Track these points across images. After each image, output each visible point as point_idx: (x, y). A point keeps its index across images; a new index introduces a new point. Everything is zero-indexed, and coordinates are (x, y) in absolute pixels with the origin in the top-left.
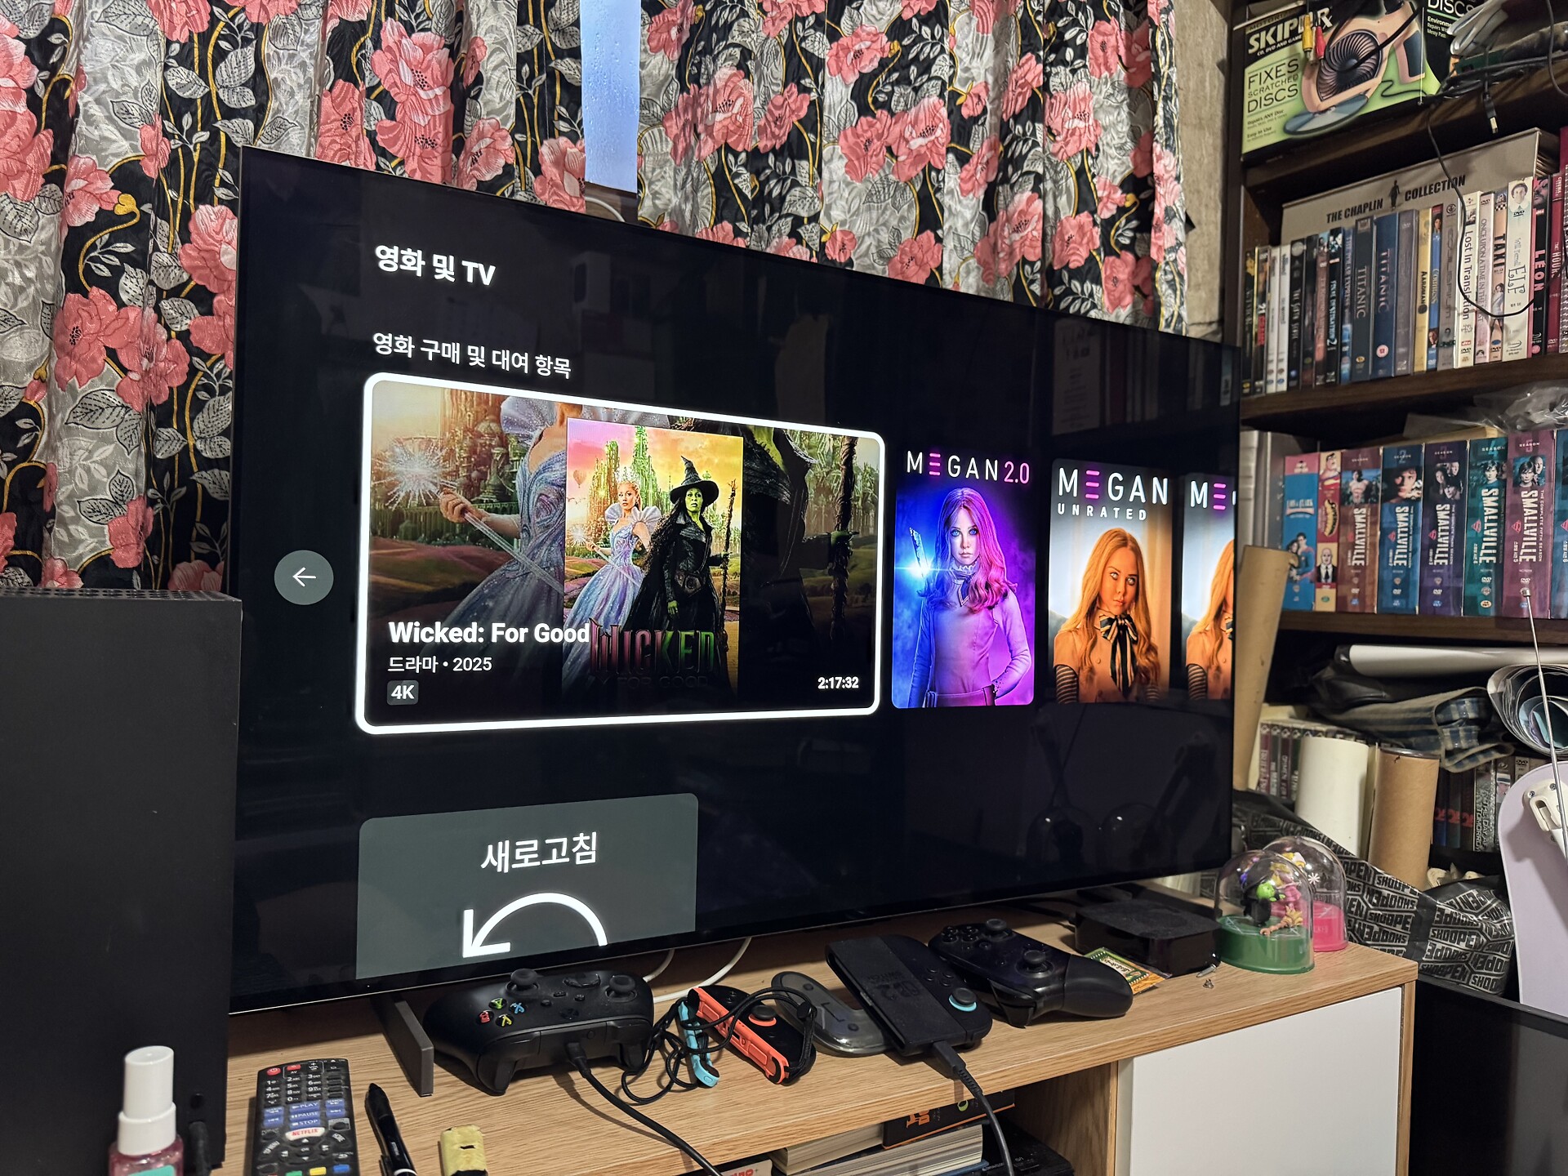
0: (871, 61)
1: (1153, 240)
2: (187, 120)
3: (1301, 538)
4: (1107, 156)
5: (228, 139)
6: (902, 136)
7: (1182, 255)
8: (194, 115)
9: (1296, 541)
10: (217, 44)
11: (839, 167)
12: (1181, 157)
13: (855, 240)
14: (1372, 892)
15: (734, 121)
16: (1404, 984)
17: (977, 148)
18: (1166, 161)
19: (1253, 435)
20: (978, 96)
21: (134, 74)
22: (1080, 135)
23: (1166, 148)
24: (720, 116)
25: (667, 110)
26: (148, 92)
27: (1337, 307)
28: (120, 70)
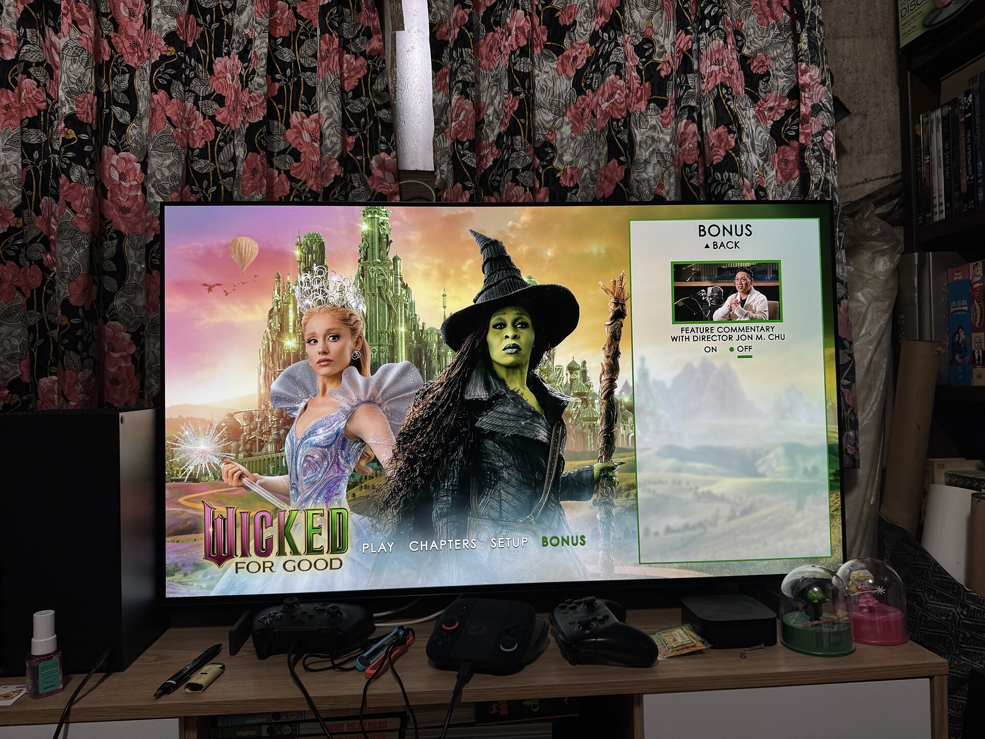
0: (583, 60)
1: (801, 130)
2: (206, 182)
3: (961, 330)
4: (776, 77)
5: (225, 187)
6: (598, 103)
7: (830, 136)
8: (208, 180)
9: (958, 333)
10: (218, 144)
11: (567, 130)
12: (826, 67)
13: (580, 172)
14: (964, 606)
15: (460, 124)
16: (933, 676)
17: (671, 95)
18: (812, 73)
19: (914, 255)
20: (669, 62)
21: (167, 171)
22: (716, 75)
23: (811, 64)
24: (453, 124)
25: (446, 123)
26: (174, 176)
27: (972, 150)
28: (161, 170)
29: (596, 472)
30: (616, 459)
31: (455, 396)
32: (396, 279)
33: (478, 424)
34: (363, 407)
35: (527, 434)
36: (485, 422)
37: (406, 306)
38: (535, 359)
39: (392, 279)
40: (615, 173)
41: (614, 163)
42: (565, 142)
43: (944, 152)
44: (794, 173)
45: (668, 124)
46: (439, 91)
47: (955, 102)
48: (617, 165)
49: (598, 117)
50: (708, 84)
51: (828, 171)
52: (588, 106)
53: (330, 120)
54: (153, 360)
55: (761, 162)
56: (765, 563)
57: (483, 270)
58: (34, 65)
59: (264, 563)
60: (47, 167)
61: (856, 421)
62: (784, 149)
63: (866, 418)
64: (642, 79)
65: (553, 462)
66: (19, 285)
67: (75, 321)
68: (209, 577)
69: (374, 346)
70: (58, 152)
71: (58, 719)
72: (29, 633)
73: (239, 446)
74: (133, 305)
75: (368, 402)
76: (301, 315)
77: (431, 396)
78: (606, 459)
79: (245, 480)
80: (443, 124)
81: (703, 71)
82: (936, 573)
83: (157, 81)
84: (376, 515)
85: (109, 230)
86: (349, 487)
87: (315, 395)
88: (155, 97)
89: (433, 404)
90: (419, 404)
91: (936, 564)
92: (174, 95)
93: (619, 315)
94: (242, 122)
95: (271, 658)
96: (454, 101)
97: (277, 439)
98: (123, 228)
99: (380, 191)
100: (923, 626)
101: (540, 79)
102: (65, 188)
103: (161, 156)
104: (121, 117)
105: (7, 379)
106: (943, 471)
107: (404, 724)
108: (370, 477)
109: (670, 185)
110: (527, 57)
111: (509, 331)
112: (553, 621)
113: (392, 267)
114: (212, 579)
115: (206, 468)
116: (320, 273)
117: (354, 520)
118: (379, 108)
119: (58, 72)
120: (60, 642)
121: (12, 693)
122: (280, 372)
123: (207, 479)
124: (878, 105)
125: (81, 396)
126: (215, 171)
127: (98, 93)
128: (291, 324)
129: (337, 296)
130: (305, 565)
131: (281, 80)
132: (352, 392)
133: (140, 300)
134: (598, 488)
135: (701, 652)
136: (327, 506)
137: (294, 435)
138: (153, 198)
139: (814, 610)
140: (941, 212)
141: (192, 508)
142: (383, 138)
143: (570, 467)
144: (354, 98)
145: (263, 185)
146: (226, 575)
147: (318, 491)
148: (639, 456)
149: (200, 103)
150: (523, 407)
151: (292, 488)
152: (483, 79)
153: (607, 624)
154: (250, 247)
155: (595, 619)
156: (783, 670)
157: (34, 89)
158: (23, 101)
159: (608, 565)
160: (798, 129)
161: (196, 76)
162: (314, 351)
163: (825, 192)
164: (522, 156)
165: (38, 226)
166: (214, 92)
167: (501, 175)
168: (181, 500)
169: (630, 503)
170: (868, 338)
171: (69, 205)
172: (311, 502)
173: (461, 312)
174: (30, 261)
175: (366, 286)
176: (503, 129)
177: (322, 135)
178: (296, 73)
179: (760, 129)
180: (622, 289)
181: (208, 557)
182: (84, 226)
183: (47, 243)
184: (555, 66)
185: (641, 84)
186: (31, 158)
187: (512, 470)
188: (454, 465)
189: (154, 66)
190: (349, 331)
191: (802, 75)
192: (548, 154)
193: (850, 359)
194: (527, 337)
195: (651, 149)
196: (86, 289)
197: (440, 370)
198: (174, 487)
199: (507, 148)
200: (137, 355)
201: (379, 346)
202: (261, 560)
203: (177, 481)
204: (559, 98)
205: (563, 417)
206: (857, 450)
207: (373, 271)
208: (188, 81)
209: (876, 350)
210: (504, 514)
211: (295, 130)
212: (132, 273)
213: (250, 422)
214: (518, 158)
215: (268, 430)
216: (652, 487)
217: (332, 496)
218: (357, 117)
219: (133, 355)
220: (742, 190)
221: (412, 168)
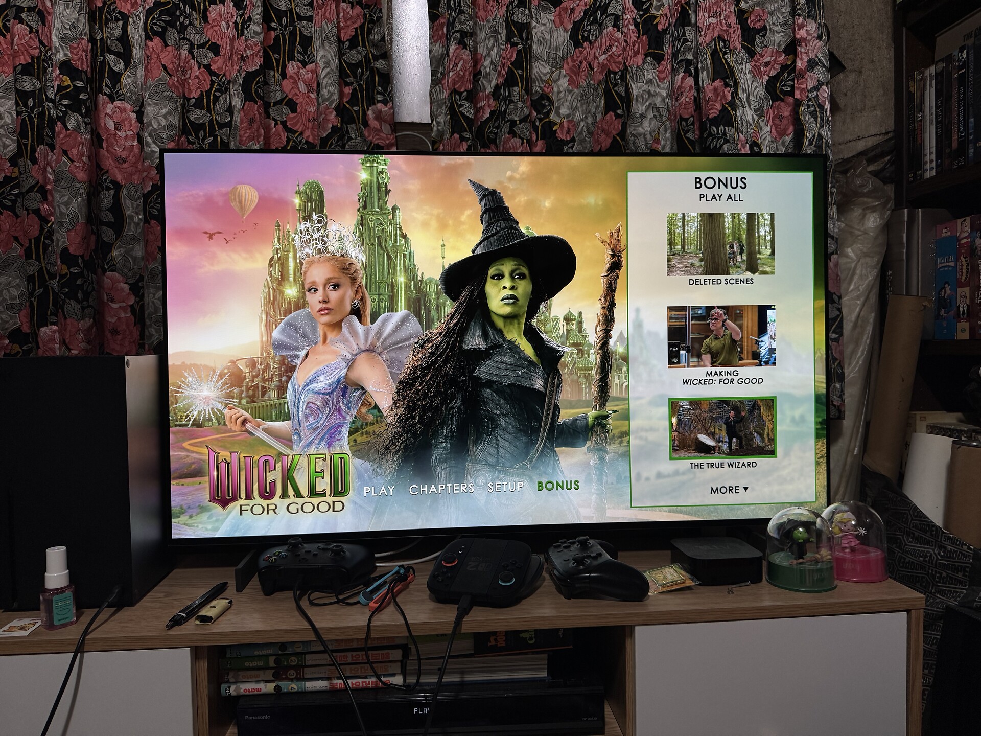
0: (580, 12)
1: (796, 86)
2: (202, 133)
3: (947, 285)
4: (773, 32)
5: (221, 138)
6: (595, 56)
7: (825, 92)
8: (205, 131)
9: (944, 288)
10: (214, 94)
11: (564, 83)
12: (823, 21)
13: (576, 125)
14: (941, 547)
15: (458, 74)
16: (910, 610)
17: (667, 49)
18: (809, 28)
19: (904, 213)
20: (666, 15)
21: (163, 120)
22: (714, 28)
23: (809, 18)
24: (451, 74)
25: (443, 74)
26: (170, 126)
27: (964, 106)
28: (157, 119)
29: (590, 420)
30: (610, 407)
31: (454, 346)
32: (395, 229)
33: (476, 373)
34: (363, 355)
35: (524, 383)
36: (483, 371)
37: (405, 256)
38: (532, 310)
39: (391, 228)
40: (612, 126)
41: (611, 116)
42: (562, 95)
43: (937, 108)
44: (788, 129)
45: (664, 79)
46: (436, 42)
47: (949, 59)
48: (614, 118)
49: (595, 70)
50: (705, 37)
51: (822, 126)
52: (585, 58)
53: (328, 70)
54: (153, 311)
55: (756, 118)
56: (752, 507)
57: (482, 220)
58: (25, 10)
59: (268, 505)
60: (41, 115)
61: (843, 373)
62: (779, 104)
63: (852, 371)
64: (639, 33)
65: (548, 410)
66: (17, 235)
67: (75, 270)
68: (214, 519)
69: (373, 295)
70: (53, 101)
71: (74, 648)
72: (41, 567)
73: (241, 392)
74: (132, 257)
75: (368, 350)
76: (302, 263)
77: (430, 345)
78: (600, 407)
79: (248, 426)
80: (439, 75)
81: (700, 24)
82: (916, 516)
83: (152, 28)
84: (377, 460)
85: (106, 180)
86: (351, 433)
87: (316, 343)
88: (150, 44)
89: (432, 354)
90: (418, 353)
91: (916, 508)
92: (169, 42)
93: (615, 266)
94: (238, 71)
95: (277, 595)
96: (451, 50)
97: (279, 386)
98: (119, 178)
99: (376, 142)
100: (901, 567)
101: (538, 31)
102: (62, 136)
103: (156, 104)
104: (115, 65)
105: (7, 329)
106: (925, 424)
107: (406, 655)
108: (371, 423)
109: (666, 140)
110: (525, 7)
111: (507, 282)
112: (548, 560)
113: (391, 217)
114: (217, 520)
115: (209, 413)
116: (320, 222)
117: (355, 465)
118: (376, 58)
119: (49, 18)
120: (72, 577)
121: (27, 625)
122: (281, 320)
123: (211, 424)
124: (872, 62)
125: (82, 345)
126: (211, 121)
127: (92, 40)
128: (291, 272)
129: (337, 245)
130: (308, 508)
131: (276, 29)
132: (352, 341)
133: (139, 251)
134: (592, 435)
135: (689, 588)
136: (329, 451)
137: (296, 382)
138: (150, 147)
139: (800, 550)
140: (932, 169)
141: (197, 453)
142: (380, 88)
143: (566, 415)
144: (351, 47)
145: (261, 135)
146: (231, 516)
147: (320, 437)
148: (633, 405)
149: (195, 51)
150: (520, 357)
151: (295, 434)
152: (480, 30)
153: (600, 560)
154: (250, 195)
155: (589, 557)
156: (767, 603)
157: (27, 35)
158: (16, 47)
159: (601, 510)
160: (794, 85)
161: (191, 24)
162: (314, 300)
163: (819, 147)
164: (519, 108)
165: (35, 174)
166: (209, 40)
167: (497, 128)
168: (185, 445)
169: (622, 449)
170: (855, 294)
171: (65, 153)
172: (314, 447)
173: (459, 262)
174: (27, 210)
175: (366, 235)
176: (501, 80)
177: (319, 85)
178: (292, 22)
179: (755, 84)
180: (619, 240)
181: (212, 499)
182: (81, 175)
183: (43, 192)
184: (553, 18)
185: (638, 37)
186: (26, 105)
187: (509, 418)
188: (453, 412)
189: (149, 12)
190: (349, 280)
191: (799, 29)
192: (544, 106)
193: (838, 313)
194: (524, 288)
195: (647, 104)
196: (85, 238)
197: (439, 320)
198: (178, 432)
199: (505, 99)
200: (136, 306)
201: (379, 295)
202: (265, 503)
203: (181, 426)
204: (557, 51)
205: (559, 366)
206: (843, 401)
207: (372, 220)
208: (182, 29)
209: (864, 305)
210: (501, 460)
211: (291, 81)
212: (130, 224)
213: (253, 369)
214: (516, 109)
215: (270, 376)
216: (644, 434)
217: (334, 442)
218: (353, 67)
219: (132, 306)
220: (737, 144)
221: (408, 121)
